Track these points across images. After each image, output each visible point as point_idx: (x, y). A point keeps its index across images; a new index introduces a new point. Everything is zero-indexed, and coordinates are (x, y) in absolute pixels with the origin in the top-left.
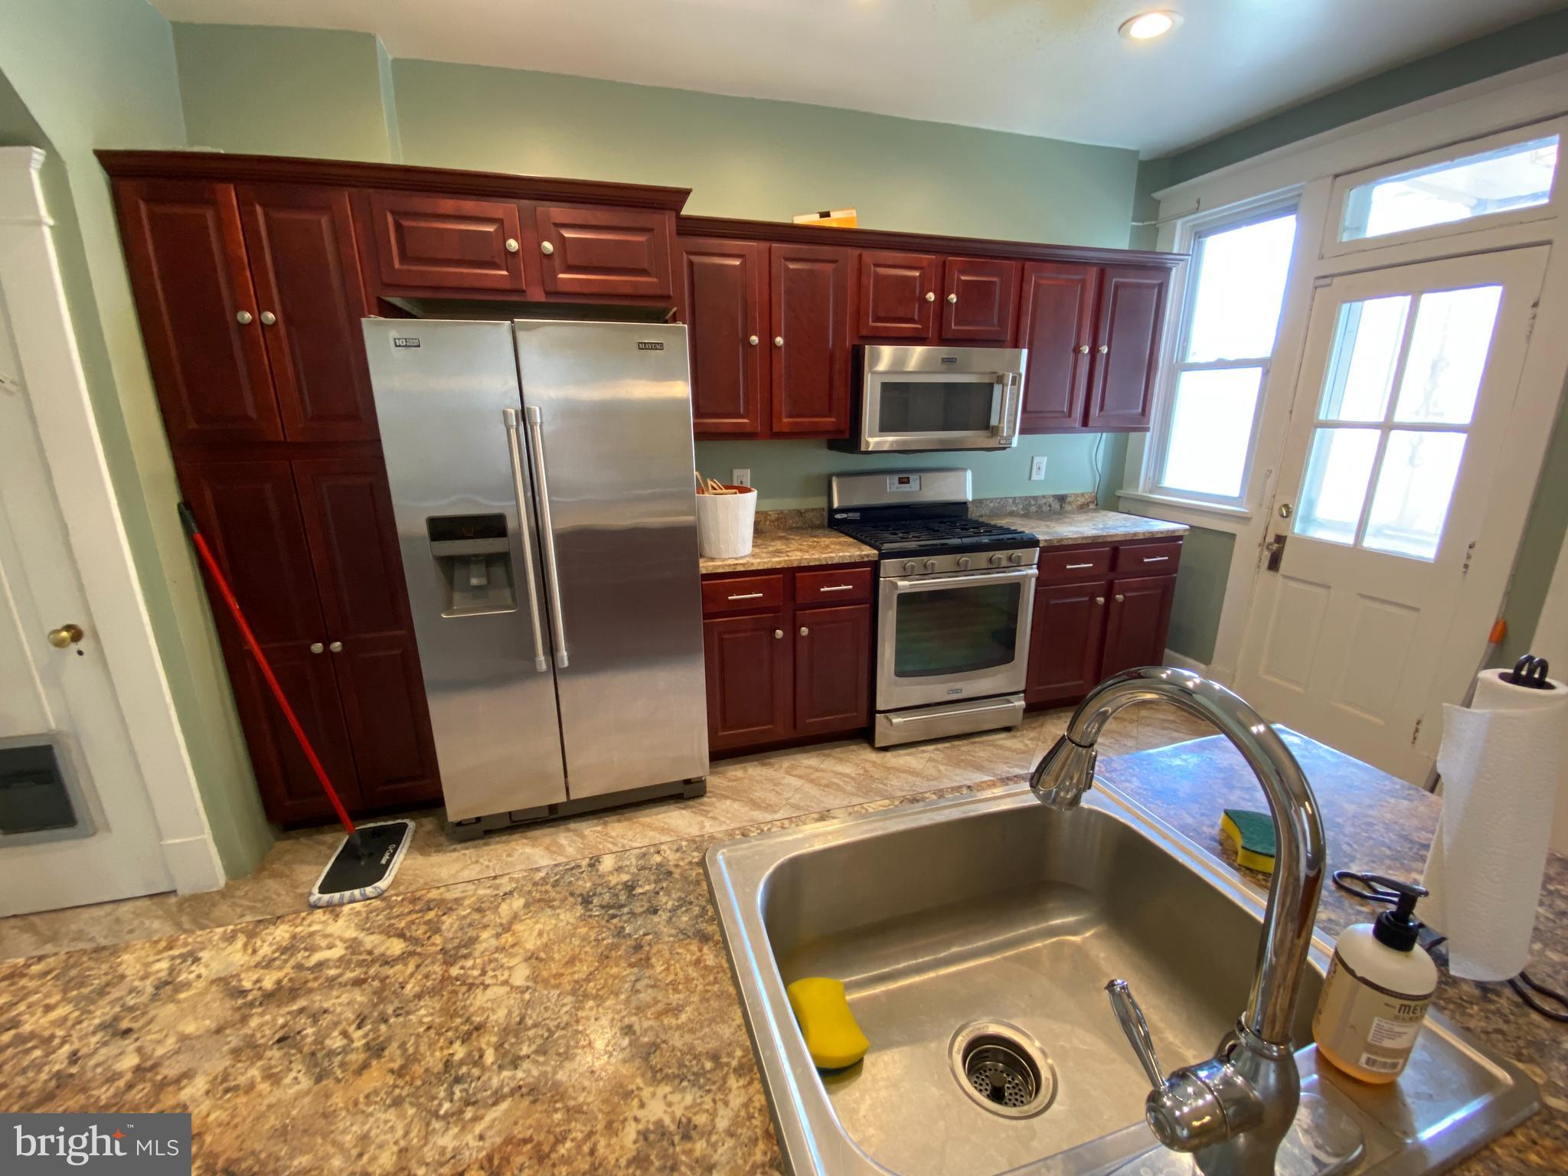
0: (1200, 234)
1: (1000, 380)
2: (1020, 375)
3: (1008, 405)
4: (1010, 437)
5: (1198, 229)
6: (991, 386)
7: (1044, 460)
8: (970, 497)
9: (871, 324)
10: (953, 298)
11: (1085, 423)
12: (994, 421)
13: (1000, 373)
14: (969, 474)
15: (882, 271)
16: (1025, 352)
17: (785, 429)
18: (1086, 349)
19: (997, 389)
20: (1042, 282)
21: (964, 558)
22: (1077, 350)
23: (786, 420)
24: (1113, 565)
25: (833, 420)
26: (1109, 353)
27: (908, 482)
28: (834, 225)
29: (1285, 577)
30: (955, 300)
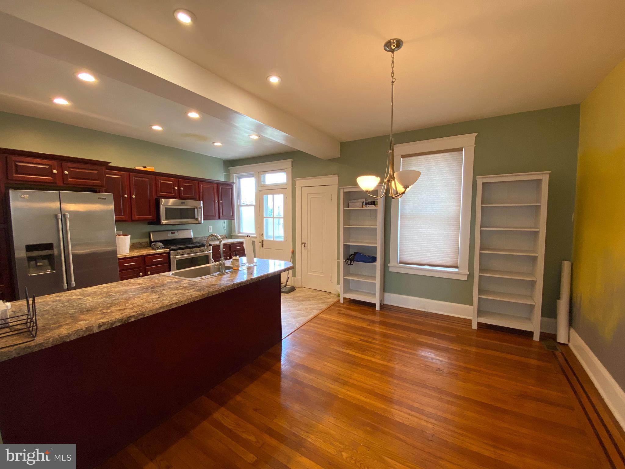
0: (239, 178)
1: (197, 208)
2: (201, 207)
3: (200, 213)
4: (201, 221)
5: (239, 177)
6: (195, 209)
7: (211, 227)
8: (193, 237)
9: (160, 193)
10: (182, 188)
11: (219, 217)
12: (196, 217)
13: (196, 206)
14: (191, 231)
15: (162, 181)
16: (202, 202)
17: (137, 219)
18: (217, 201)
19: (196, 210)
20: (203, 186)
21: (193, 250)
22: (214, 201)
23: (136, 217)
24: (230, 250)
25: (151, 216)
26: (222, 202)
27: (174, 233)
28: (148, 170)
29: (265, 248)
30: (182, 189)
